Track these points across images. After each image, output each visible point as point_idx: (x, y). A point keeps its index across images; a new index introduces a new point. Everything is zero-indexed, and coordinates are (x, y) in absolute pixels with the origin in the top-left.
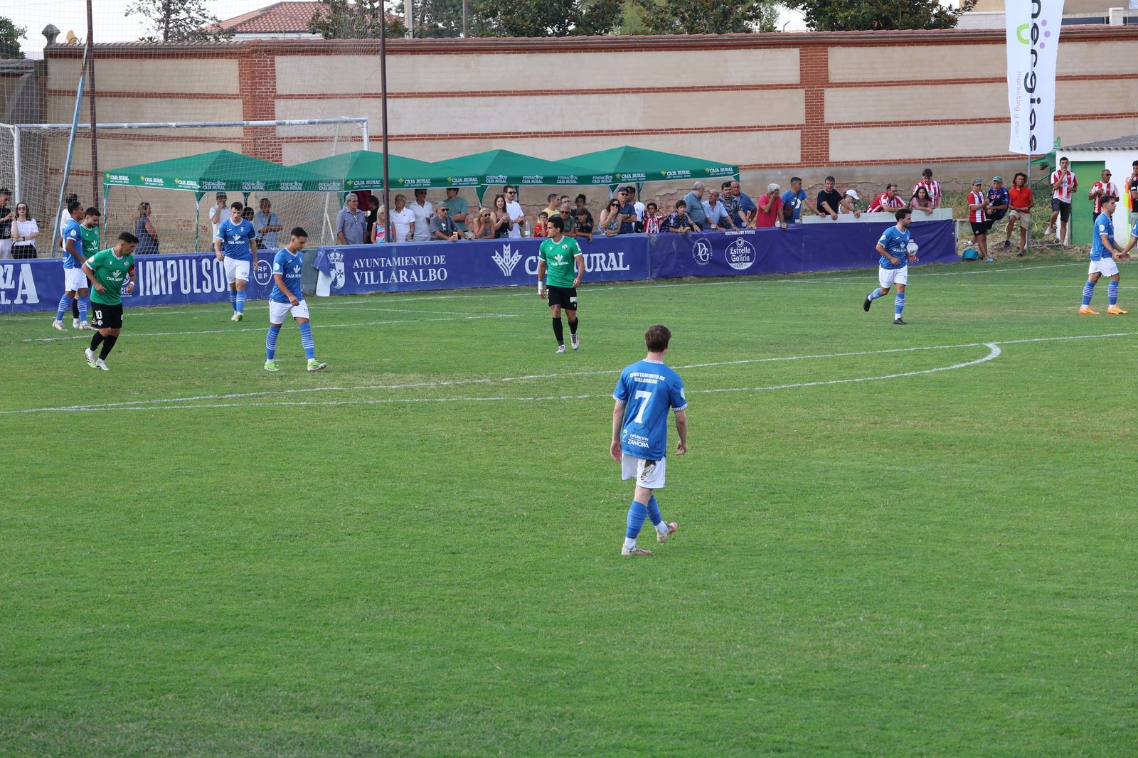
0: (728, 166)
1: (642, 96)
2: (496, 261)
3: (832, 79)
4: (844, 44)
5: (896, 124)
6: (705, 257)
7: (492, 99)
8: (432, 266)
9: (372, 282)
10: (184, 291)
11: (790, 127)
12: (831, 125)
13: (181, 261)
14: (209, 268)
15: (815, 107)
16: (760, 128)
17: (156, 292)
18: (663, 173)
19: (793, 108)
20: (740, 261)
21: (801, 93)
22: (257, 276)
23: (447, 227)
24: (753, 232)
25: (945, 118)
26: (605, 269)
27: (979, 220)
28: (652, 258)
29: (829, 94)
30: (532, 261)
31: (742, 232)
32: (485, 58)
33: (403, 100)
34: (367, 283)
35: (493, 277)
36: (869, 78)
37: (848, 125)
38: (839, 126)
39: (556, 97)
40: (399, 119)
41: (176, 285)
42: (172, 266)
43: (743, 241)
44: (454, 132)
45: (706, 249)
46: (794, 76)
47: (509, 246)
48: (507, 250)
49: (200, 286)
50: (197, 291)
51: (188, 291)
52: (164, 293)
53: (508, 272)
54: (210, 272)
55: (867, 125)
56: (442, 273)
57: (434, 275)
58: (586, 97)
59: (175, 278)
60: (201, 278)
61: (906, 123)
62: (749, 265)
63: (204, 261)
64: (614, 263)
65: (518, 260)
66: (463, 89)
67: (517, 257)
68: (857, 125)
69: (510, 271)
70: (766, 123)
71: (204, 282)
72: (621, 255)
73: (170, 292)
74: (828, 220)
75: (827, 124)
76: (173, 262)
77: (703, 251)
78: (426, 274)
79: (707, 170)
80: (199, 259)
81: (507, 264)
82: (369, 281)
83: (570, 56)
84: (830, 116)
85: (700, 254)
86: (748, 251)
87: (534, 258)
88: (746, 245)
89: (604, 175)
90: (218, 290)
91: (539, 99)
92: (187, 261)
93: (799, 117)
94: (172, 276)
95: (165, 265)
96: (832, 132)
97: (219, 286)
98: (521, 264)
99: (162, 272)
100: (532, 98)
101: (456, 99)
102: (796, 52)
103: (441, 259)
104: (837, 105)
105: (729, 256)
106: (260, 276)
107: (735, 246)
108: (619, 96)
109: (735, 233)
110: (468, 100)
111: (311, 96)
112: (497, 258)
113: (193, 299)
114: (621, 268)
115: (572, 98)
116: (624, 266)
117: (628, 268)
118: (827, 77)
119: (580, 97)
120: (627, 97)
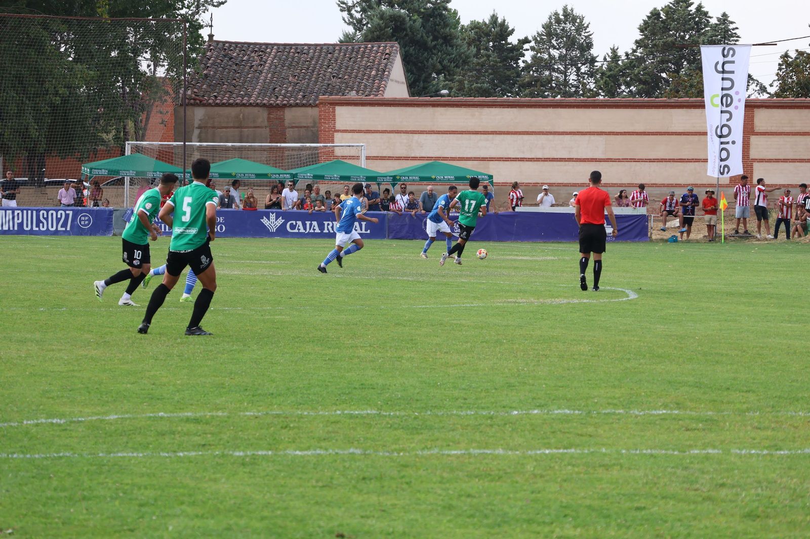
2: (264, 223)
3: (757, 130)
4: (767, 107)
7: (491, 136)
9: (167, 230)
10: (25, 228)
12: (755, 160)
13: (25, 212)
14: (45, 216)
17: (6, 228)
22: (80, 223)
23: (228, 201)
28: (389, 227)
29: (754, 139)
30: (291, 224)
32: (486, 111)
33: (425, 135)
34: (163, 230)
35: (260, 232)
37: (770, 161)
38: (761, 161)
39: (538, 136)
40: (422, 147)
41: (21, 225)
42: (18, 214)
47: (274, 214)
48: (273, 216)
49: (38, 226)
50: (35, 228)
51: (29, 228)
52: (11, 229)
53: (273, 230)
54: (47, 219)
55: (785, 161)
58: (561, 137)
59: (20, 221)
60: (39, 222)
63: (41, 213)
65: (281, 223)
67: (280, 221)
68: (777, 161)
69: (275, 229)
71: (41, 225)
72: (364, 224)
73: (16, 228)
75: (752, 159)
76: (19, 212)
80: (38, 211)
81: (273, 225)
82: (165, 229)
87: (294, 222)
89: (386, 176)
90: (50, 229)
91: (526, 137)
92: (30, 212)
94: (18, 219)
95: (13, 213)
97: (52, 227)
98: (283, 226)
99: (11, 217)
100: (520, 136)
101: (464, 136)
103: (221, 220)
104: (760, 147)
106: (82, 223)
108: (587, 137)
110: (473, 136)
111: (360, 131)
112: (265, 221)
113: (31, 232)
114: (364, 232)
115: (551, 137)
116: (366, 230)
117: (369, 232)
118: (753, 128)
119: (557, 137)
120: (592, 137)
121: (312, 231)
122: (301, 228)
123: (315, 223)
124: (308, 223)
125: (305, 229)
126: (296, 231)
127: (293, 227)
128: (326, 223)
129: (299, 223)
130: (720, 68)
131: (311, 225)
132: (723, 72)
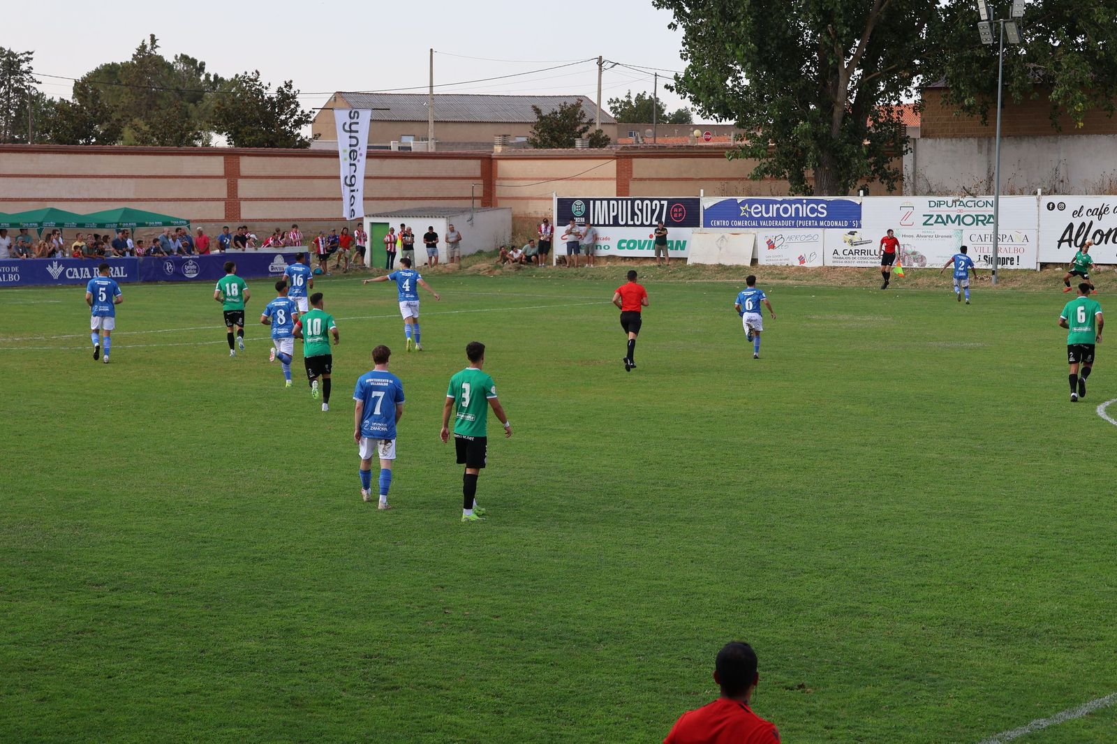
0: (184, 220)
1: (134, 179)
3: (242, 174)
4: (249, 155)
5: (278, 199)
6: (170, 270)
7: (46, 180)
8: (10, 272)
11: (219, 200)
12: (241, 199)
15: (232, 189)
16: (202, 200)
18: (147, 223)
19: (220, 189)
20: (191, 272)
21: (225, 181)
23: (22, 251)
24: (198, 257)
25: (304, 197)
26: (113, 276)
27: (322, 253)
28: (140, 270)
29: (241, 182)
30: (70, 271)
31: (191, 257)
35: (46, 280)
36: (262, 173)
37: (251, 199)
38: (246, 199)
39: (84, 179)
43: (192, 262)
44: (24, 197)
45: (171, 266)
46: (221, 172)
47: (56, 262)
48: (55, 264)
53: (56, 277)
55: (262, 199)
56: (17, 278)
57: (11, 278)
58: (102, 179)
61: (283, 199)
62: (196, 275)
64: (118, 273)
65: (62, 270)
66: (29, 173)
67: (61, 268)
68: (256, 199)
70: (205, 196)
72: (122, 268)
74: (240, 251)
75: (239, 199)
77: (169, 267)
78: (7, 277)
79: (172, 222)
81: (55, 272)
83: (92, 157)
84: (241, 194)
85: (168, 269)
86: (196, 267)
87: (71, 269)
88: (194, 264)
89: (112, 223)
91: (75, 180)
93: (224, 193)
96: (242, 203)
98: (63, 273)
100: (70, 179)
101: (25, 179)
102: (222, 158)
103: (16, 269)
104: (245, 189)
105: (184, 270)
107: (188, 265)
108: (121, 180)
109: (188, 257)
110: (33, 179)
112: (49, 269)
114: (122, 276)
115: (94, 180)
116: (124, 275)
117: (126, 276)
118: (239, 173)
119: (99, 179)
120: (125, 180)
121: (85, 277)
122: (77, 274)
123: (87, 269)
124: (82, 269)
125: (80, 275)
126: (73, 277)
127: (71, 273)
128: (95, 269)
129: (75, 270)
130: (347, 128)
131: (84, 271)
132: (351, 131)
